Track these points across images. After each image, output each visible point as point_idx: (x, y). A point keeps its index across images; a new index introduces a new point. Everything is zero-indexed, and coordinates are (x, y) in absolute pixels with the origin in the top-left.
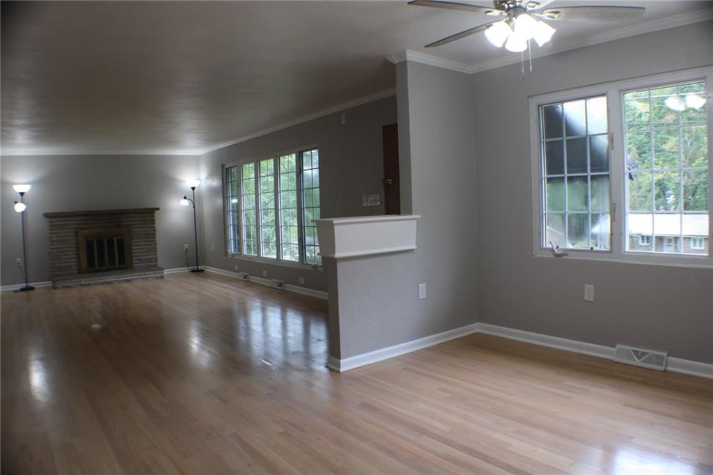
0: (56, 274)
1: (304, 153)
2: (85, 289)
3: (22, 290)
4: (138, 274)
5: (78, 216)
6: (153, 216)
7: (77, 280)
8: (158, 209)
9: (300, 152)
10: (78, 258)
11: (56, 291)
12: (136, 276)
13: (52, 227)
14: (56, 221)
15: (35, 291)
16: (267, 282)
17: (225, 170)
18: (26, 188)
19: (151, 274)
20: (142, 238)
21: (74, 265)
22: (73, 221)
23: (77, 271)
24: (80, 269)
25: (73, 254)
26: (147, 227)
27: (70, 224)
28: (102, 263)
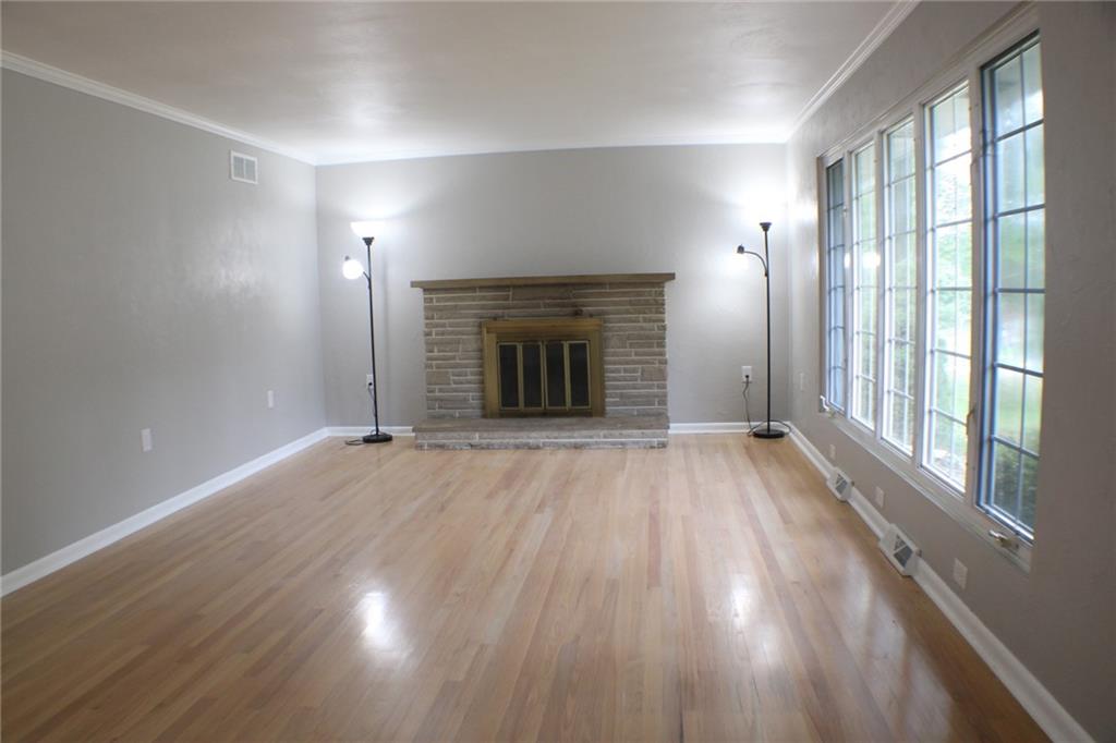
0: (438, 415)
3: (368, 440)
4: (602, 433)
5: (482, 288)
6: (661, 294)
7: (463, 434)
8: (671, 277)
9: (983, 69)
10: (482, 382)
11: (419, 453)
13: (430, 311)
14: (438, 300)
17: (824, 171)
19: (634, 436)
20: (631, 346)
21: (473, 398)
22: (474, 299)
23: (478, 412)
24: (483, 407)
25: (472, 374)
26: (645, 320)
27: (469, 307)
28: (533, 399)
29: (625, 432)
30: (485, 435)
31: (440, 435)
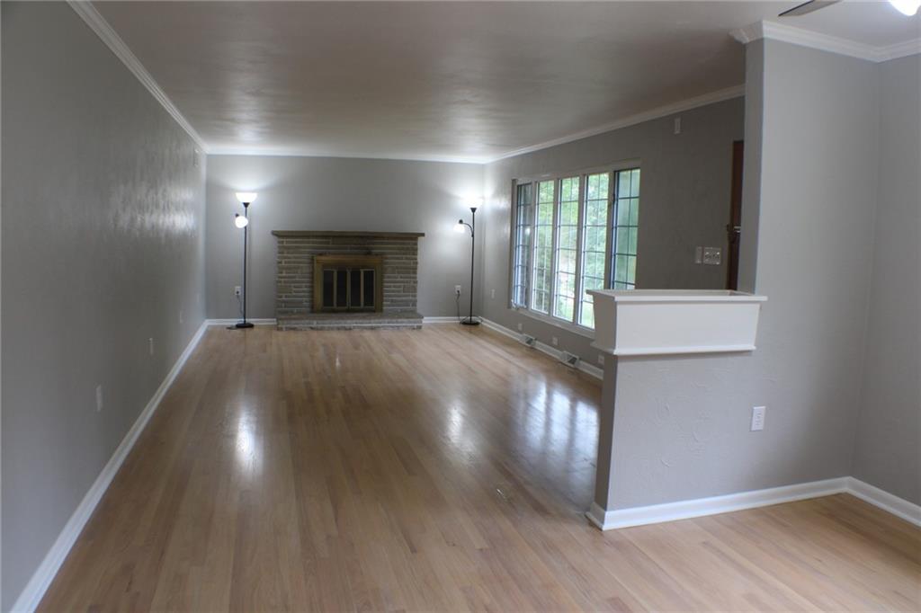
0: (283, 311)
1: (622, 174)
2: (314, 334)
3: (238, 326)
4: (387, 320)
5: (317, 237)
6: (416, 244)
7: (307, 321)
8: (423, 235)
9: (615, 172)
10: (312, 292)
11: (280, 333)
12: (384, 323)
13: (282, 250)
14: (288, 242)
15: (255, 329)
16: (557, 354)
17: (516, 187)
18: (251, 198)
19: (404, 322)
20: (399, 273)
21: (305, 300)
22: (308, 243)
23: (309, 309)
24: (312, 307)
25: (306, 287)
26: (407, 259)
27: (305, 248)
28: (342, 302)
29: (400, 320)
30: (320, 322)
31: (293, 322)
